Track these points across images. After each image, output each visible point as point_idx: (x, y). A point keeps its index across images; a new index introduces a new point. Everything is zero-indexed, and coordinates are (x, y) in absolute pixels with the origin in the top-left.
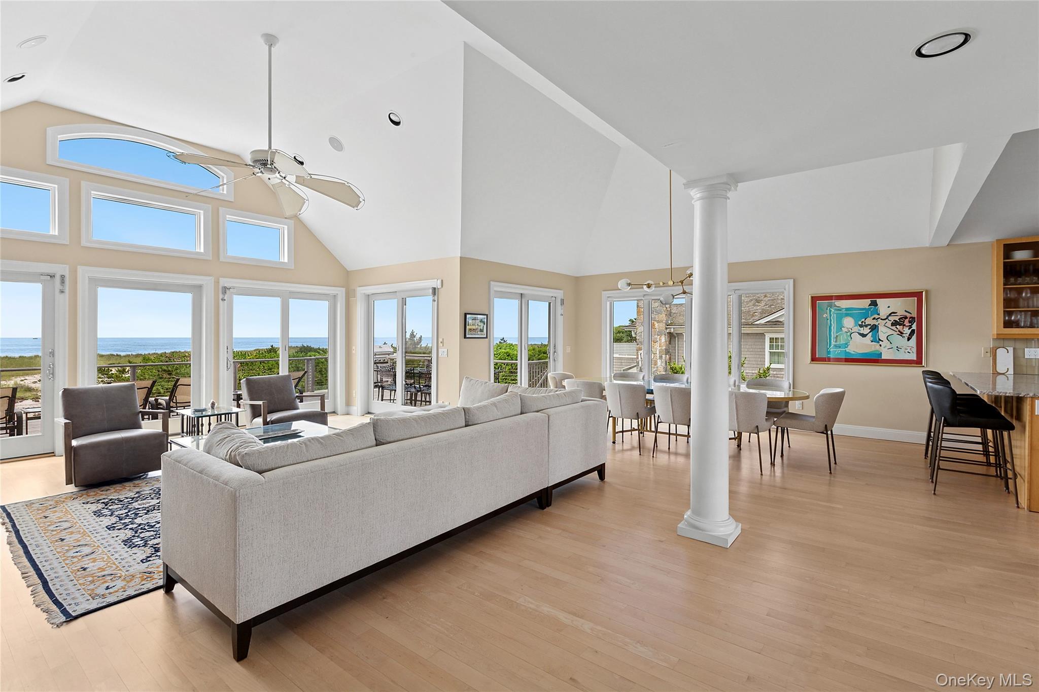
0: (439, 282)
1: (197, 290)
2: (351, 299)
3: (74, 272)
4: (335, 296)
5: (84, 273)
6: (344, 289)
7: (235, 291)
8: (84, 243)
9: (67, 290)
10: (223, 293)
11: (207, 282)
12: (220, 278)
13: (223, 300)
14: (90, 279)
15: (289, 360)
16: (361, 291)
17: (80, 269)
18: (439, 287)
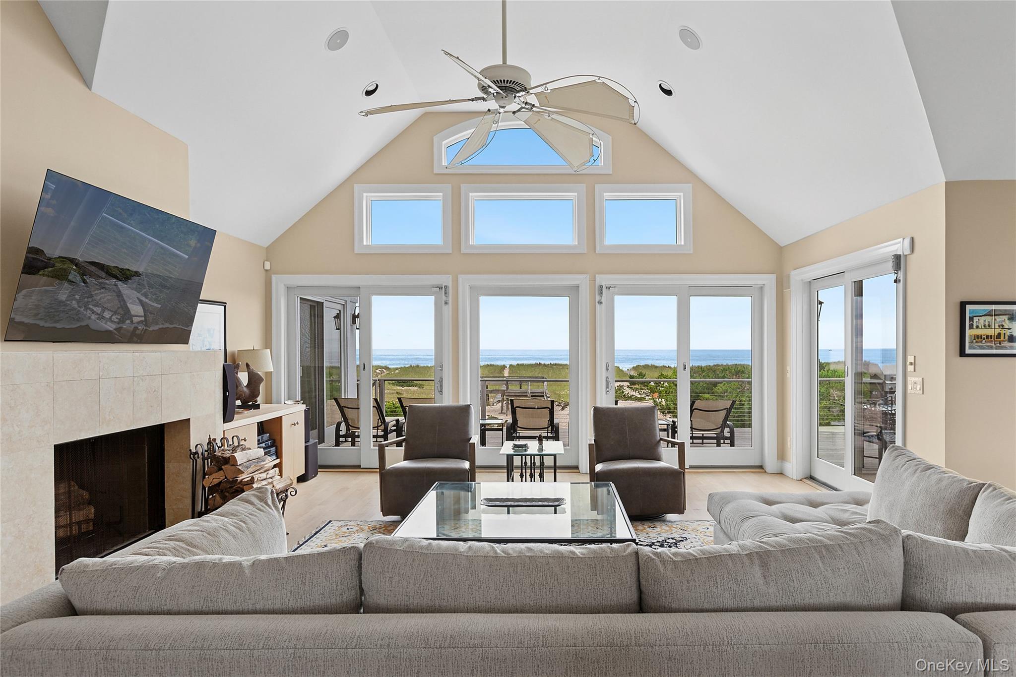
0: (907, 242)
1: (572, 292)
2: (784, 291)
3: (456, 281)
4: (762, 288)
5: (465, 282)
6: (773, 277)
7: (616, 290)
8: (464, 250)
9: (450, 302)
10: (599, 295)
11: (582, 280)
12: (597, 275)
13: (600, 303)
14: (471, 287)
15: (692, 383)
16: (798, 277)
17: (461, 278)
18: (907, 252)
